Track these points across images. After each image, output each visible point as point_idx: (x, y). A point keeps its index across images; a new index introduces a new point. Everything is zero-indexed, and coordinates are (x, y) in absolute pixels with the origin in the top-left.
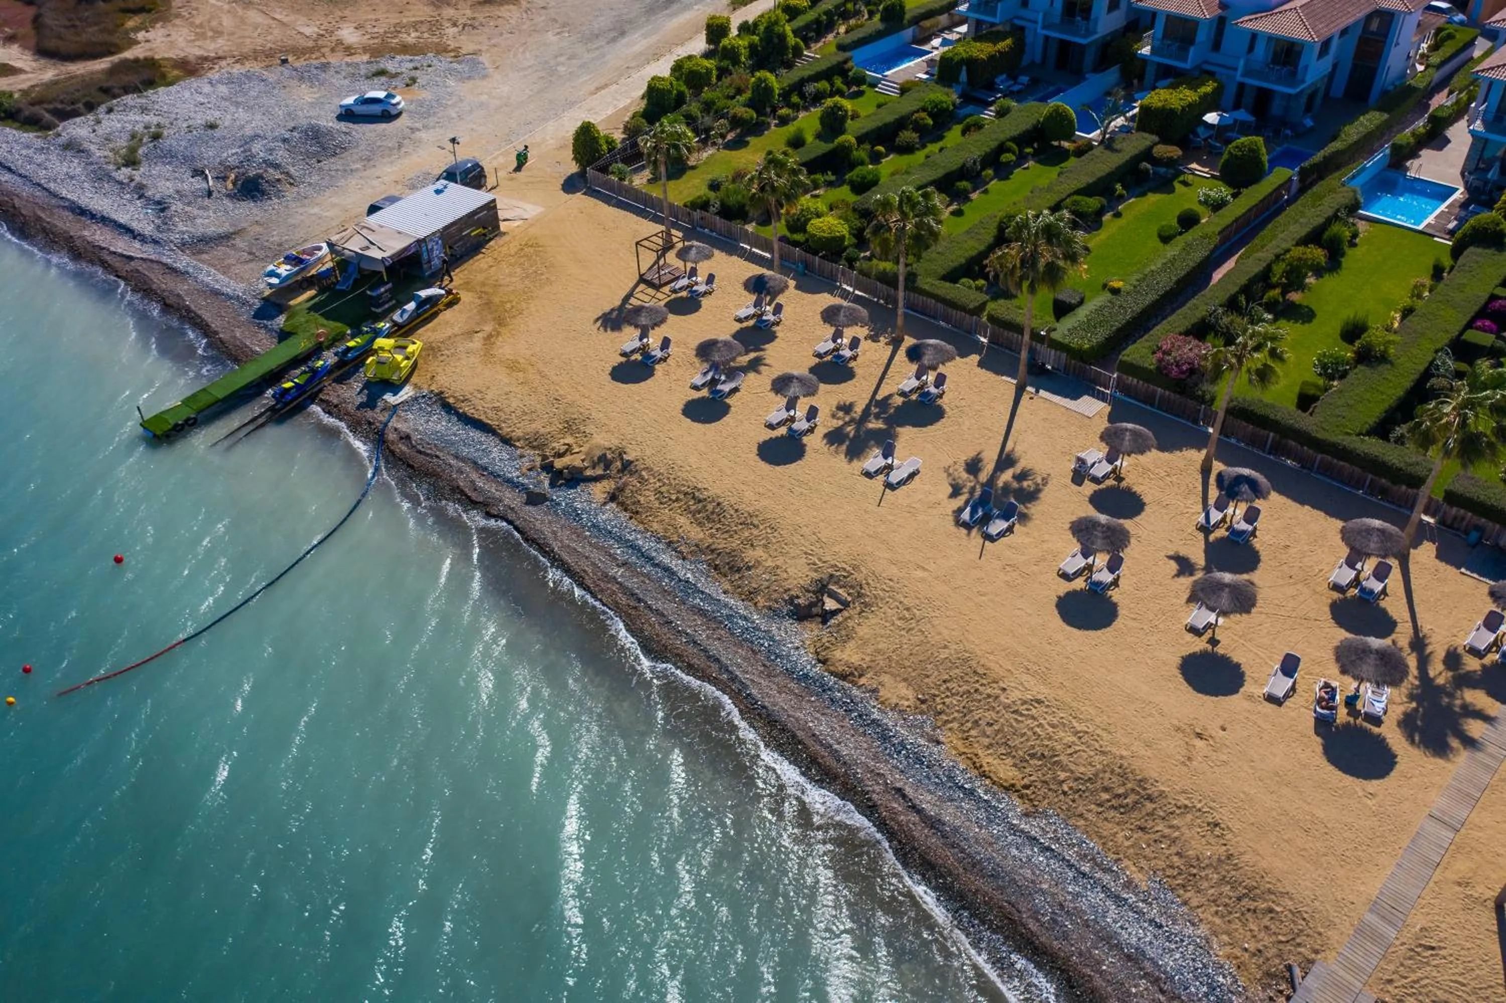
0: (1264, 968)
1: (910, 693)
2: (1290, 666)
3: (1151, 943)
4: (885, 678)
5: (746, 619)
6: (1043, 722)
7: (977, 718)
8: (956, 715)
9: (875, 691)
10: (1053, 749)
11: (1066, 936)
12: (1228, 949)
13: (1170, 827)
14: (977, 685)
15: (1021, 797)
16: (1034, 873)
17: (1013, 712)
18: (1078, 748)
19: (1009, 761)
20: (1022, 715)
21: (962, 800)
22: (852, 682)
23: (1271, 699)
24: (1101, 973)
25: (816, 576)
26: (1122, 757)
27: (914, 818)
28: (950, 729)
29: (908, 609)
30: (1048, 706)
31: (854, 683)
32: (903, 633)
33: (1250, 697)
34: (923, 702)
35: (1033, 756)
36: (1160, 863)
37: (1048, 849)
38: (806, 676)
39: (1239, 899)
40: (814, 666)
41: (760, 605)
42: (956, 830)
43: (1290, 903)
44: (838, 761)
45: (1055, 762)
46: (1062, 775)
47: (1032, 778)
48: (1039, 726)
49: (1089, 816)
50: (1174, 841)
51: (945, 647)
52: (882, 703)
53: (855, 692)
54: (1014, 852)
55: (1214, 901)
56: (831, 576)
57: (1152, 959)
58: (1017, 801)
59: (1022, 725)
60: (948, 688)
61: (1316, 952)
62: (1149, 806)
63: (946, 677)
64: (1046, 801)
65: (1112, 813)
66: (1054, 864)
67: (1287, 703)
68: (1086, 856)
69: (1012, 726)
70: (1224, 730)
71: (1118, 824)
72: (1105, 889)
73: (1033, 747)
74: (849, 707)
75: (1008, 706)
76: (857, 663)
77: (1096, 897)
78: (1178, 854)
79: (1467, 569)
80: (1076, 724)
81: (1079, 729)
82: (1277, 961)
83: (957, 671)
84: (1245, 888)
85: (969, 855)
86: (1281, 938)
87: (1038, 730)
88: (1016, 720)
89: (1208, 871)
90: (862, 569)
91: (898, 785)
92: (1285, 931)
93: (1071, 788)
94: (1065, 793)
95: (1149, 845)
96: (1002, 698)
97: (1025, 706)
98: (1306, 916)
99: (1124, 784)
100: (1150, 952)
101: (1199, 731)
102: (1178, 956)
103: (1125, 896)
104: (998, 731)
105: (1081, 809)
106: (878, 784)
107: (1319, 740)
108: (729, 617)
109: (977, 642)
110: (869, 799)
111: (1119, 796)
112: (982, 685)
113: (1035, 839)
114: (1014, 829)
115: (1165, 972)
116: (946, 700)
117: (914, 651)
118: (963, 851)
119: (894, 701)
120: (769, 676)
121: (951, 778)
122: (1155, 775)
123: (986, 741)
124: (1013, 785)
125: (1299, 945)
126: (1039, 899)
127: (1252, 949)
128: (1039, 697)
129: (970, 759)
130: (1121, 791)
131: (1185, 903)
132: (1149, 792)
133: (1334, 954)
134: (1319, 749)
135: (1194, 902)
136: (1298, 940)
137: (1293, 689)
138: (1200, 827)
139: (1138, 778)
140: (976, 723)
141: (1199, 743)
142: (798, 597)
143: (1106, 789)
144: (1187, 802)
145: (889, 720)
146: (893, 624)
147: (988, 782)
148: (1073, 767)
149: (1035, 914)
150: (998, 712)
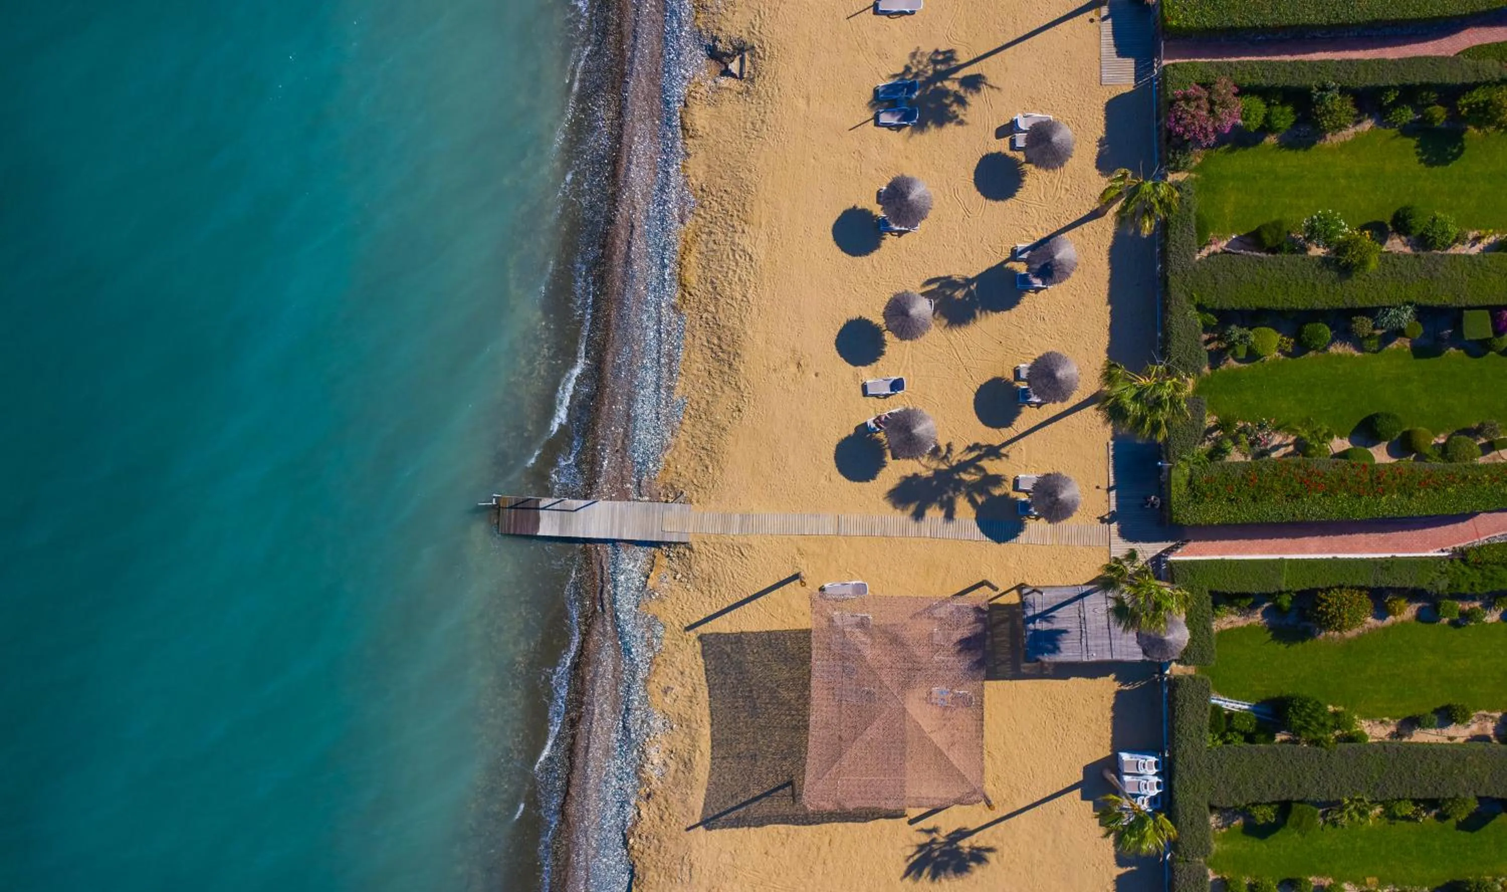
0: (673, 481)
1: (702, 178)
2: (897, 385)
3: (646, 420)
4: (701, 154)
5: (680, 25)
6: (738, 271)
7: (714, 231)
8: (708, 217)
9: (688, 155)
10: (724, 290)
11: (617, 377)
12: (671, 459)
13: (722, 388)
14: (735, 212)
15: (683, 295)
16: (639, 336)
17: (732, 249)
18: (735, 304)
19: (700, 271)
20: (734, 256)
21: (656, 265)
22: (684, 135)
23: (864, 388)
24: (610, 407)
25: (745, 35)
26: (745, 333)
27: (624, 248)
28: (697, 221)
29: (763, 122)
30: (751, 266)
31: (684, 138)
32: (743, 134)
33: (856, 376)
34: (702, 190)
35: (712, 282)
36: (696, 396)
37: (660, 334)
38: (668, 103)
39: (703, 448)
40: (679, 101)
41: (699, 22)
42: (633, 277)
43: (718, 474)
44: (625, 176)
45: (716, 298)
46: (712, 308)
47: (698, 293)
48: (735, 271)
49: (697, 342)
50: (714, 395)
51: (750, 171)
52: (684, 167)
53: (679, 144)
54: (645, 317)
55: (693, 437)
56: (753, 47)
57: (636, 426)
58: (678, 295)
59: (727, 261)
60: (722, 197)
61: (698, 502)
62: (726, 369)
63: (729, 190)
64: (690, 311)
65: (709, 352)
66: (654, 343)
67: (870, 399)
68: (671, 355)
69: (722, 255)
70: (816, 375)
71: (704, 358)
72: (659, 378)
73: (717, 278)
74: (668, 151)
75: (733, 243)
76: (698, 127)
77: (651, 377)
78: (708, 402)
79: (1114, 445)
80: (751, 291)
81: (748, 296)
82: (682, 485)
83: (739, 193)
84: (712, 448)
85: (624, 295)
86: (695, 481)
87: (731, 273)
88: (728, 255)
89: (708, 424)
90: (774, 62)
91: (636, 224)
92: (701, 481)
93: (707, 318)
94: (701, 318)
95: (702, 383)
96: (737, 236)
97: (741, 253)
98: (716, 486)
99: (729, 346)
100: (639, 424)
101: (802, 363)
102: (649, 437)
103: (662, 391)
104: (714, 251)
105: (698, 334)
106: (628, 212)
107: (852, 432)
108: (673, 12)
109: (768, 188)
110: (615, 215)
111: (721, 348)
112: (738, 216)
113: (660, 322)
114: (658, 305)
115: (634, 437)
116: (714, 203)
117: (733, 154)
118: (624, 290)
119: (690, 172)
120: (652, 80)
121: (664, 249)
122: (747, 358)
123: (703, 249)
124: (685, 286)
125: (697, 491)
126: (626, 349)
127: (679, 471)
128: (754, 257)
129: (686, 248)
130: (724, 347)
131: (681, 423)
132: (734, 363)
133: (702, 511)
134: (844, 435)
135: (685, 428)
136: (699, 490)
137: (886, 396)
138: (732, 403)
139: (739, 351)
140: (711, 233)
141: (793, 368)
142: (720, 41)
143: (719, 338)
144: (742, 387)
145: (676, 180)
146: (745, 123)
147: (678, 270)
148: (720, 310)
149: (617, 353)
150: (726, 240)
